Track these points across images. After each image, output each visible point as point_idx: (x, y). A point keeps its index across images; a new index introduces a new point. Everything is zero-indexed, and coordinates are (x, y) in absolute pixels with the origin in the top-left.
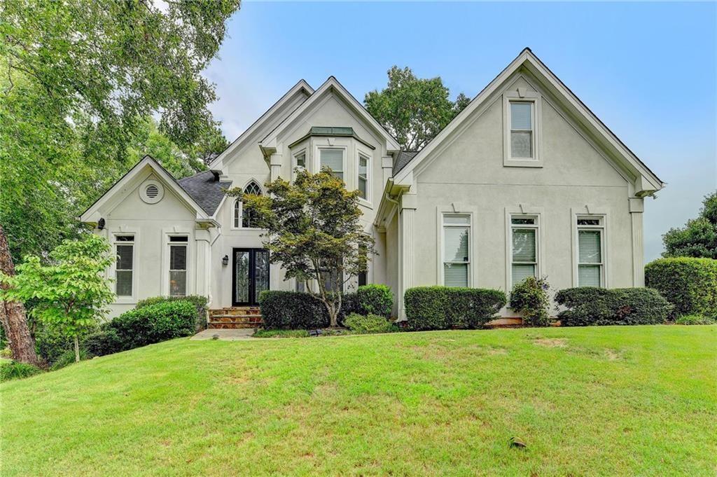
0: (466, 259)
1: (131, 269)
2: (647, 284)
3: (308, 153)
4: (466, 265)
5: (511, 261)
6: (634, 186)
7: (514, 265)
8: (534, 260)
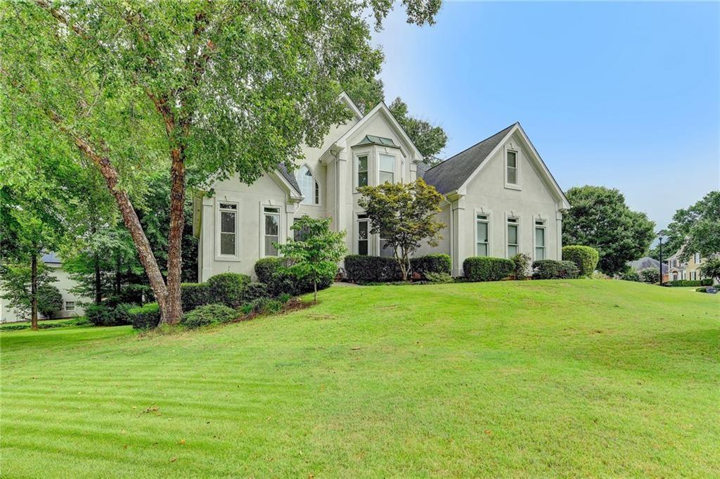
0: (486, 240)
1: (234, 232)
2: (563, 260)
3: (372, 156)
4: (486, 244)
5: (507, 244)
6: (558, 206)
7: (509, 246)
8: (516, 243)
